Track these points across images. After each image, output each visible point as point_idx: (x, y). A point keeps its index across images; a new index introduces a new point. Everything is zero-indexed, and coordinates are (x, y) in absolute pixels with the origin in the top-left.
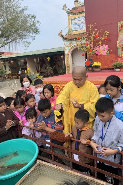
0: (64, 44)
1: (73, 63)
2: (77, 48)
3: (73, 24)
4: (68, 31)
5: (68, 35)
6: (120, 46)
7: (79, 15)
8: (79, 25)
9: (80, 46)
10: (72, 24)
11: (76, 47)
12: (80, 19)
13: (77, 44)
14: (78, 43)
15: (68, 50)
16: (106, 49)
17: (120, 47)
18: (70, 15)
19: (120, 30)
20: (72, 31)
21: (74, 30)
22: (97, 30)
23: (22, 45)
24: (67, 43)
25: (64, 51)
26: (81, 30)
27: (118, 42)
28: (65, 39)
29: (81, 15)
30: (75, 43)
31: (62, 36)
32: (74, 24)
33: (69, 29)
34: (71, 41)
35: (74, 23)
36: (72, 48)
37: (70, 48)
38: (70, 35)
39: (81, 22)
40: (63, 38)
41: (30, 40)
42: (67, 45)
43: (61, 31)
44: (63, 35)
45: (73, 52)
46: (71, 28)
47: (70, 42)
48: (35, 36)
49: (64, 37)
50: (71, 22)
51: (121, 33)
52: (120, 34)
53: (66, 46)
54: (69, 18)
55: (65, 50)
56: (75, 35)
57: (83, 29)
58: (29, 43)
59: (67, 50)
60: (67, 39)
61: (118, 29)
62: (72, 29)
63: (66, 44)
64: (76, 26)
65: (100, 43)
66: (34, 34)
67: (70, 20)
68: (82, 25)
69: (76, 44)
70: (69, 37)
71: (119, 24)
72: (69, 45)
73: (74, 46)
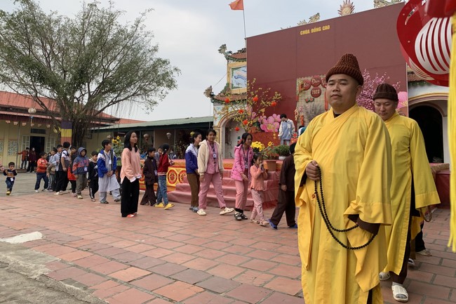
0: (214, 109)
4: (225, 88)
5: (222, 94)
6: (300, 118)
10: (233, 77)
15: (220, 120)
16: (277, 121)
17: (300, 120)
19: (301, 92)
21: (236, 86)
23: (143, 106)
24: (219, 108)
27: (296, 111)
28: (215, 100)
30: (231, 109)
31: (212, 96)
32: (236, 77)
35: (237, 75)
36: (227, 117)
37: (223, 116)
40: (213, 98)
41: (157, 99)
42: (218, 111)
43: (211, 86)
47: (223, 106)
48: (168, 91)
49: (215, 97)
50: (231, 72)
51: (301, 96)
52: (300, 98)
53: (216, 112)
54: (229, 66)
55: (214, 121)
56: (236, 94)
58: (155, 103)
59: (217, 119)
60: (219, 100)
61: (298, 88)
63: (216, 109)
64: (240, 80)
66: (166, 89)
67: (231, 69)
70: (225, 99)
71: (299, 82)
72: (222, 111)
73: (229, 113)
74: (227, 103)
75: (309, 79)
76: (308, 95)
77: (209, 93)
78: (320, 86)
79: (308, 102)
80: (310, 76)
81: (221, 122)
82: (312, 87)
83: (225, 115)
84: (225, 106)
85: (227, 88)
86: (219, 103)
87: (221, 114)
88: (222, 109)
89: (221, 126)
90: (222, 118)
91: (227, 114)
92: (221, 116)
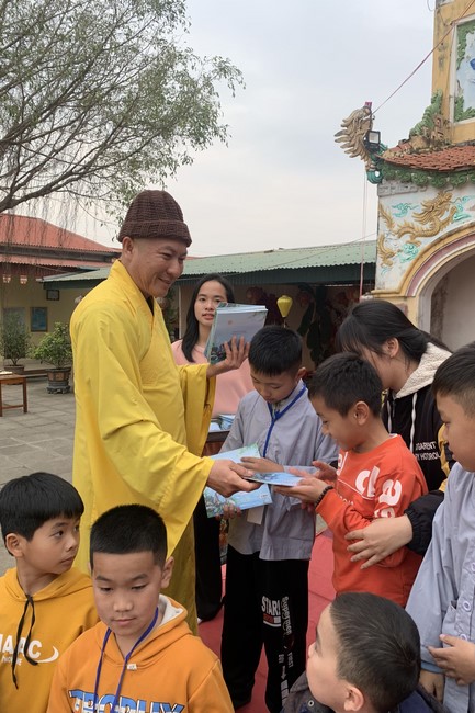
0: (382, 213)
3: (472, 64)
4: (429, 115)
5: (418, 143)
10: (465, 65)
15: (407, 266)
20: (459, 116)
24: (405, 208)
25: (371, 268)
28: (388, 169)
30: (471, 208)
31: (370, 149)
33: (438, 100)
34: (441, 187)
36: (448, 247)
37: (426, 242)
38: (439, 144)
40: (379, 161)
42: (398, 222)
43: (369, 105)
44: (374, 140)
45: (446, 278)
46: (452, 91)
47: (430, 195)
49: (386, 156)
50: (454, 50)
53: (390, 224)
54: (445, 15)
55: (379, 262)
59: (397, 260)
60: (407, 168)
62: (459, 102)
63: (391, 212)
67: (454, 31)
70: (431, 160)
72: (423, 222)
73: (459, 230)
74: (447, 178)
77: (360, 136)
81: (413, 276)
83: (441, 240)
84: (441, 194)
85: (434, 116)
86: (410, 181)
87: (414, 237)
88: (420, 210)
89: (416, 291)
90: (421, 256)
91: (450, 235)
92: (417, 244)
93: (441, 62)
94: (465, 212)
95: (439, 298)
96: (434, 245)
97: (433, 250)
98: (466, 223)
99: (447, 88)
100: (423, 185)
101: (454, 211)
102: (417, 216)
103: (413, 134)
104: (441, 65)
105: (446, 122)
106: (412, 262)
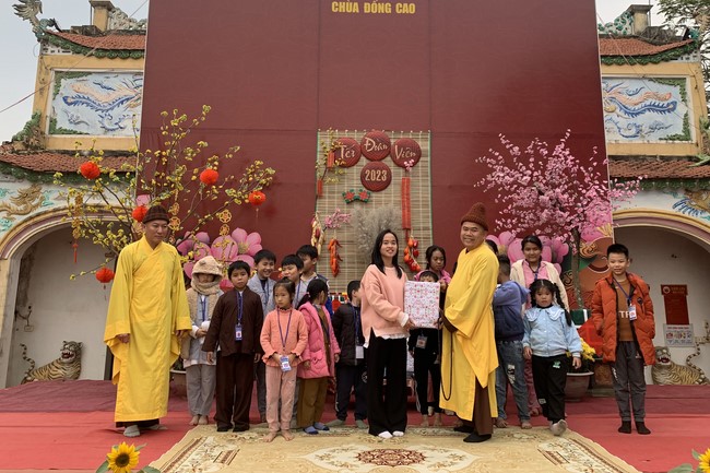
1: (26, 318)
2: (68, 229)
3: (65, 99)
4: (29, 127)
5: (18, 146)
6: (327, 247)
7: (107, 64)
8: (104, 110)
9: (91, 218)
10: (59, 98)
11: (61, 221)
12: (113, 82)
13: (73, 202)
14: (79, 200)
15: (3, 235)
16: (248, 254)
17: (327, 255)
18: (56, 49)
19: (330, 170)
20: (53, 130)
21: (67, 126)
22: (206, 144)
24: (5, 192)
26: (110, 135)
27: (316, 225)
29: (118, 64)
30: (56, 198)
32: (69, 100)
33: (37, 117)
34: (34, 182)
35: (74, 94)
36: (36, 224)
37: (20, 219)
38: (36, 148)
39: (114, 96)
46: (49, 112)
47: (25, 186)
50: (52, 85)
51: (330, 183)
52: (326, 188)
54: (47, 61)
56: (65, 152)
57: (119, 135)
60: (9, 164)
61: (320, 161)
62: (53, 122)
64: (82, 111)
65: (225, 216)
67: (52, 74)
68: (117, 112)
69: (63, 204)
70: (28, 161)
71: (325, 140)
72: (18, 204)
73: (45, 213)
74: (39, 176)
75: (357, 136)
76: (352, 181)
78: (388, 161)
79: (351, 200)
80: (360, 130)
82: (364, 161)
83: (31, 218)
84: (34, 186)
85: (34, 127)
86: (10, 173)
87: (10, 214)
88: (16, 195)
89: (8, 255)
90: (15, 228)
91: (38, 215)
92: (12, 219)
93: (41, 91)
94: (51, 201)
95: (27, 263)
96: (25, 221)
97: (24, 225)
98: (51, 208)
99: (45, 109)
100: (20, 178)
101: (42, 199)
102: (13, 199)
103: (15, 139)
104: (41, 93)
105: (42, 133)
106: (6, 232)
